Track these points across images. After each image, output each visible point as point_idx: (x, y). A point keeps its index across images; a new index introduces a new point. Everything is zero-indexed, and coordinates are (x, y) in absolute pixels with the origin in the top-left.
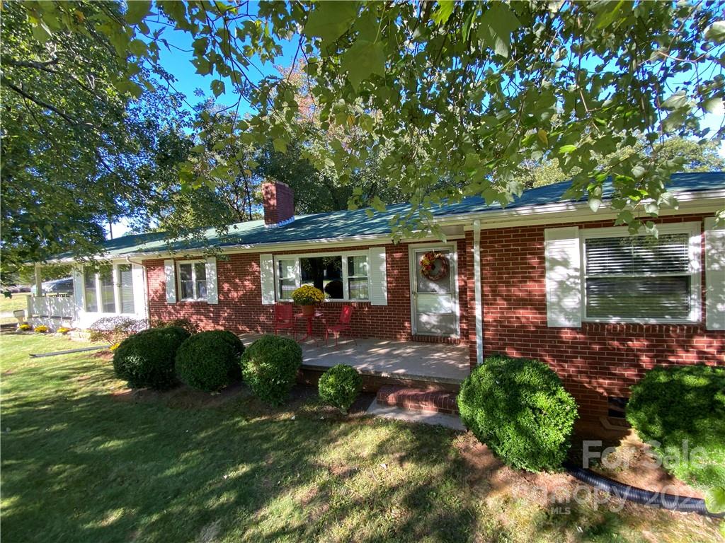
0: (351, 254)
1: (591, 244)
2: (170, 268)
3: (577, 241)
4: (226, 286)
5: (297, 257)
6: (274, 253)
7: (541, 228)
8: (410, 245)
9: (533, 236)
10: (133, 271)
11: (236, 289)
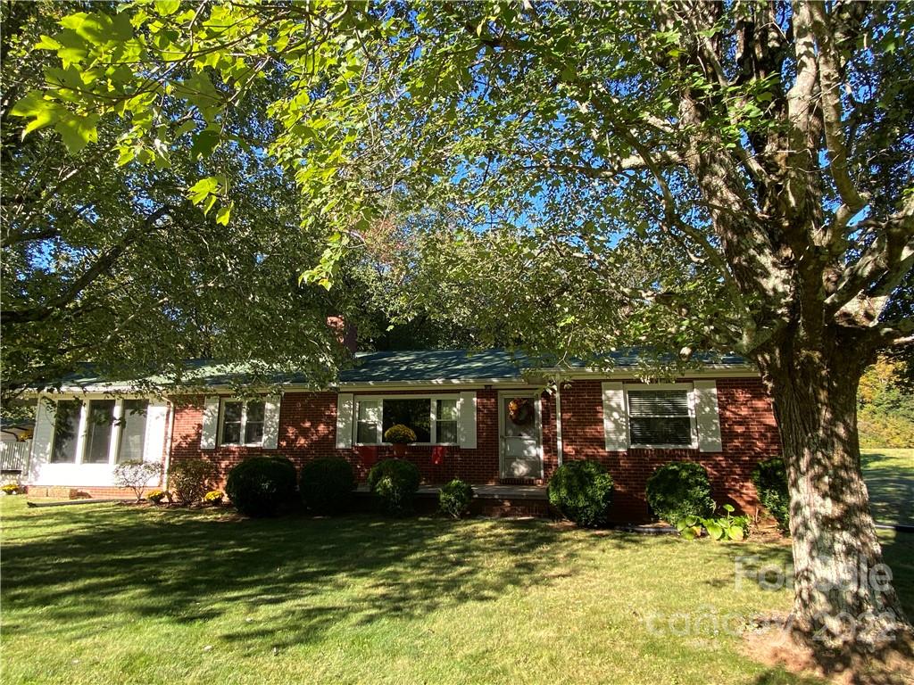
0: (440, 397)
1: (632, 394)
2: (212, 407)
3: (622, 392)
4: (291, 431)
5: (381, 398)
6: (356, 393)
7: (600, 382)
8: (500, 391)
9: (594, 388)
10: (150, 409)
11: (304, 433)
